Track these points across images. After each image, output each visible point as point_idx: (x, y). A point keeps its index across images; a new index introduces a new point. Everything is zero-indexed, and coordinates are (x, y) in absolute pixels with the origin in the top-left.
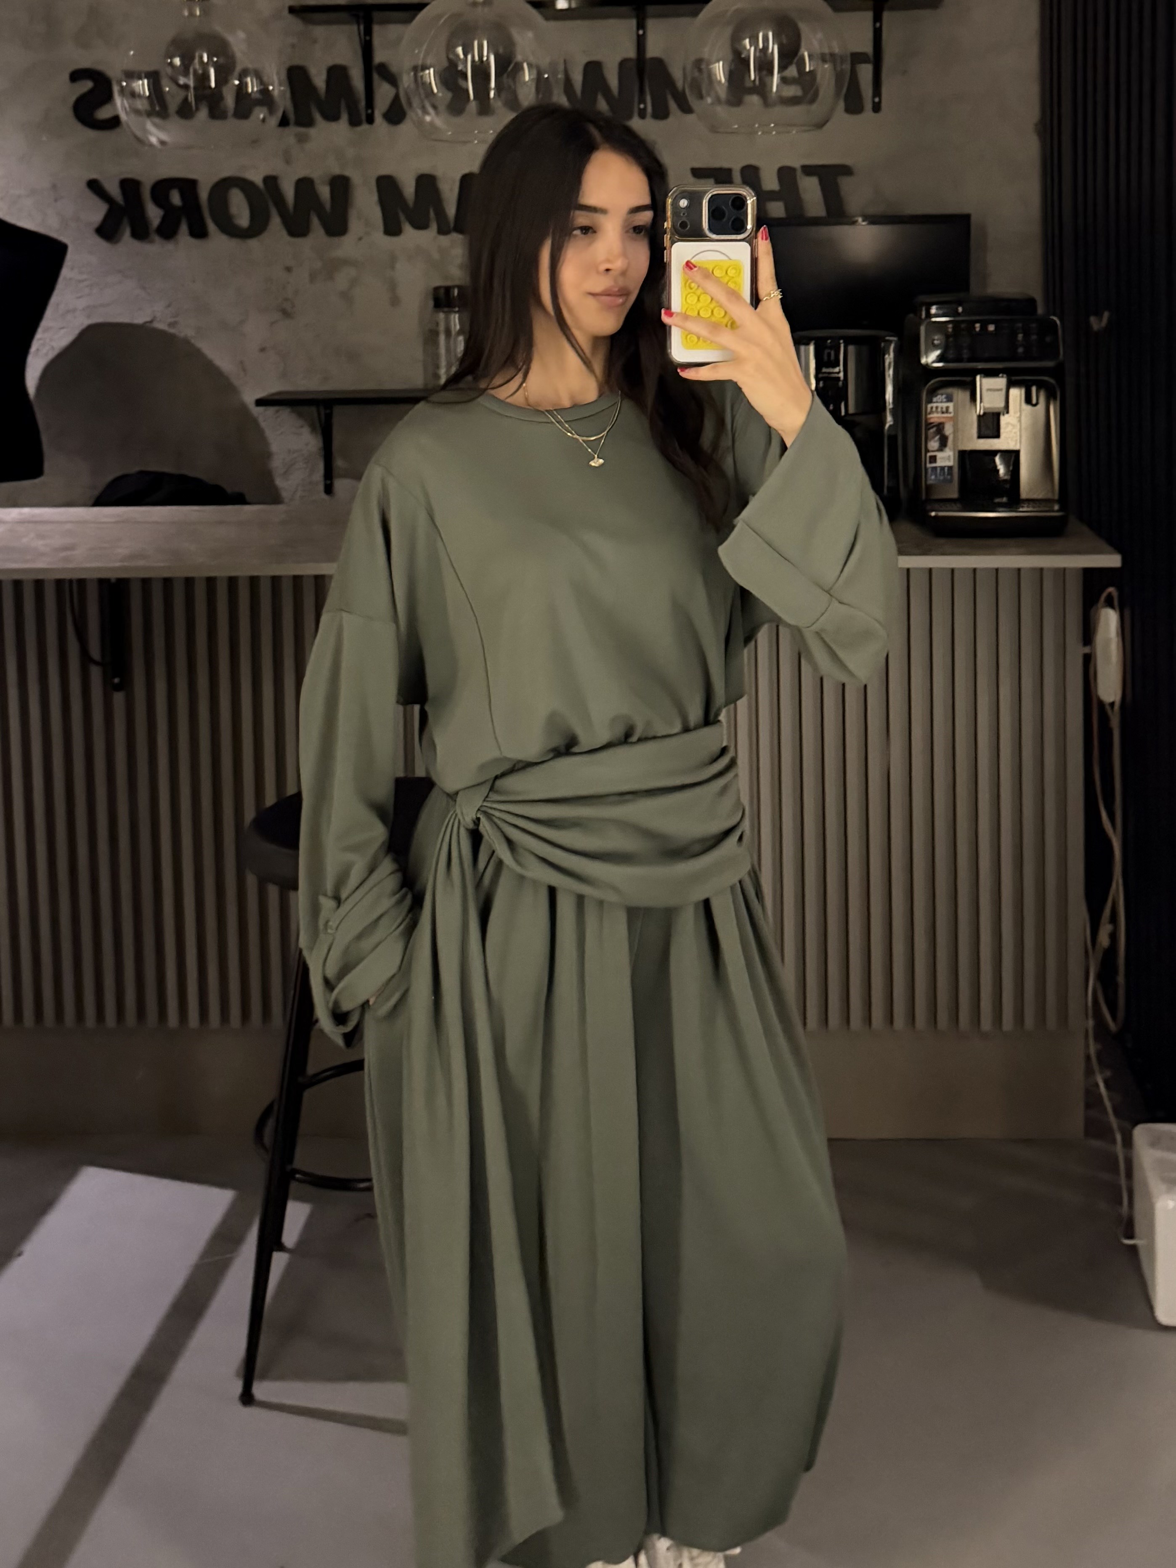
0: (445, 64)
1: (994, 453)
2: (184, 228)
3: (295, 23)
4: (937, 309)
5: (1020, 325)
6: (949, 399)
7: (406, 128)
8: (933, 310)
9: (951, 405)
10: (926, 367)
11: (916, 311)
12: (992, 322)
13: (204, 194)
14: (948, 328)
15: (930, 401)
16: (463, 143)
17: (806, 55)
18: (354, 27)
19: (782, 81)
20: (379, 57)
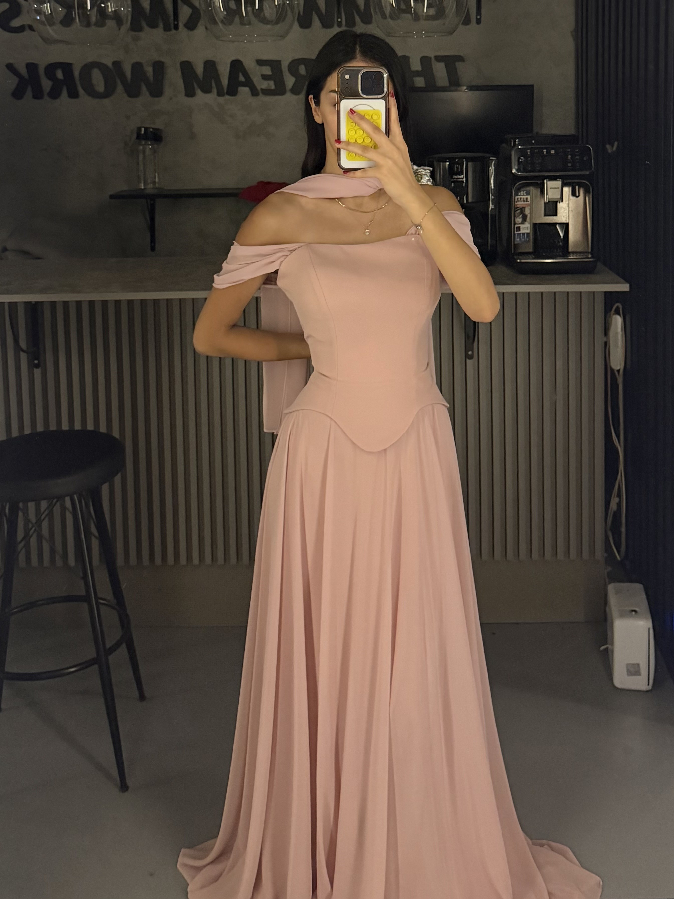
1: (555, 224)
2: (64, 93)
4: (520, 140)
5: (569, 150)
6: (528, 193)
7: (198, 32)
8: (518, 142)
9: (529, 197)
10: (514, 175)
11: (507, 142)
12: (553, 148)
13: (76, 72)
14: (528, 152)
15: (517, 194)
16: (233, 42)
19: (429, 6)
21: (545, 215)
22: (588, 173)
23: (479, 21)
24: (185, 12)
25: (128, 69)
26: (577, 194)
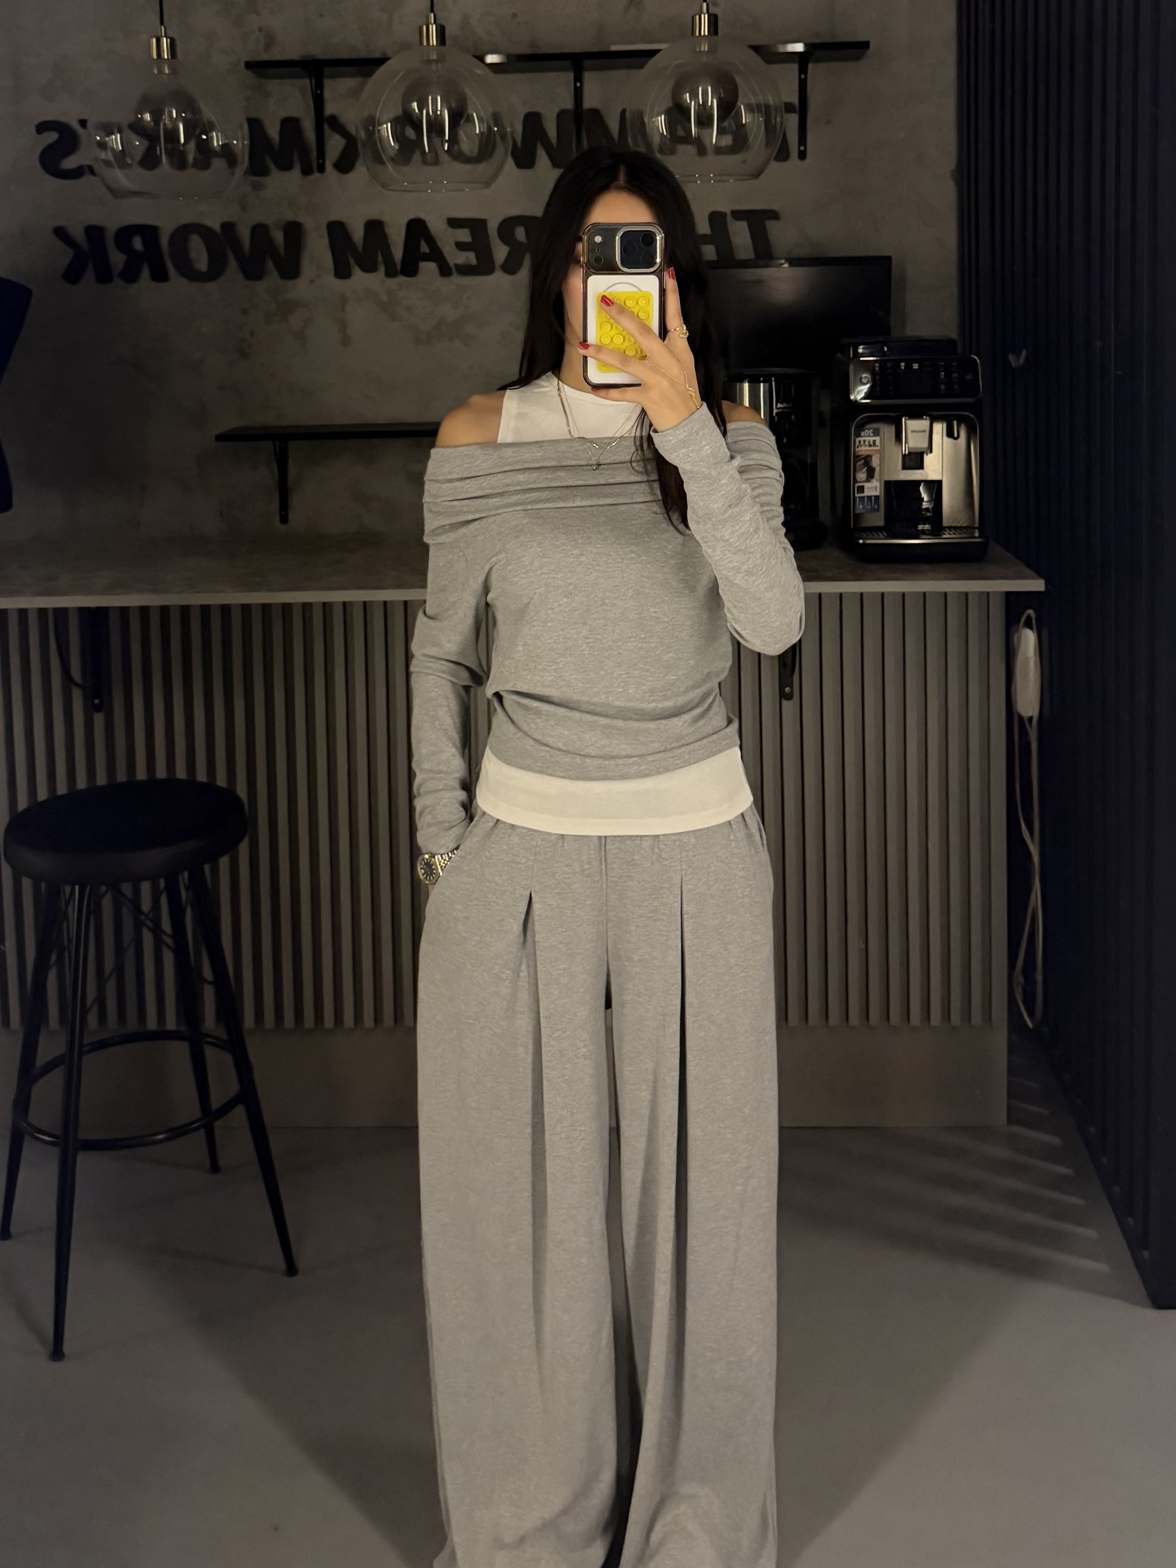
0: (401, 118)
1: (918, 483)
2: (146, 273)
3: (252, 79)
4: (863, 348)
5: (942, 363)
6: (876, 433)
7: (355, 176)
8: (860, 351)
9: (877, 439)
10: (856, 403)
11: (844, 350)
12: (916, 361)
13: (164, 241)
14: (874, 367)
16: (409, 191)
17: (742, 107)
18: (307, 82)
19: (721, 131)
20: (330, 109)
21: (905, 467)
22: (970, 400)
23: (802, 155)
24: (335, 144)
25: (245, 234)
26: (956, 435)
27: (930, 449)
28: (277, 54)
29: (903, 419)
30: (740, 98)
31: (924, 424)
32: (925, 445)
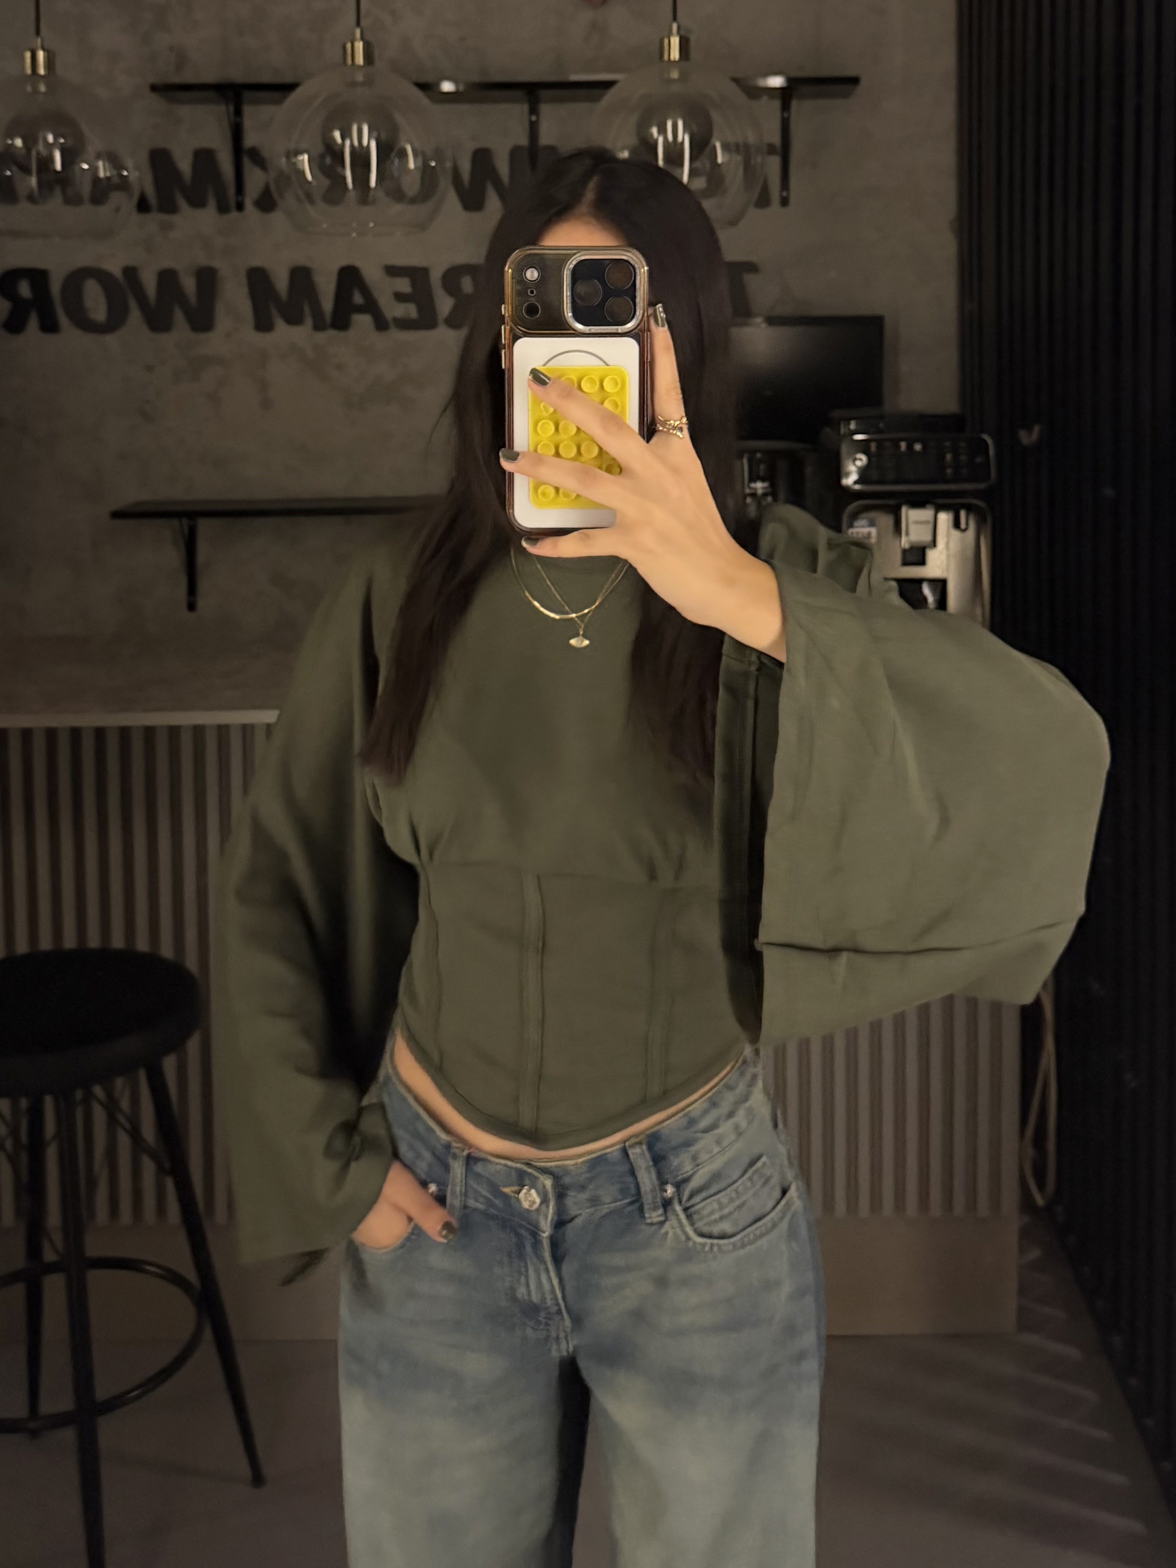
0: (320, 148)
1: (919, 581)
2: (33, 322)
3: (157, 102)
4: (857, 424)
5: (947, 444)
6: (872, 524)
7: (277, 218)
8: (853, 426)
9: (873, 531)
10: (846, 490)
11: (835, 425)
12: (917, 440)
13: (55, 288)
14: (869, 447)
15: (851, 526)
17: (718, 145)
18: (223, 108)
19: (693, 173)
20: (250, 140)
21: (905, 563)
22: (981, 486)
23: (785, 202)
24: (255, 180)
25: (150, 282)
26: (963, 526)
27: (934, 544)
28: (189, 77)
29: (904, 509)
30: (716, 134)
31: (926, 514)
32: (928, 538)
